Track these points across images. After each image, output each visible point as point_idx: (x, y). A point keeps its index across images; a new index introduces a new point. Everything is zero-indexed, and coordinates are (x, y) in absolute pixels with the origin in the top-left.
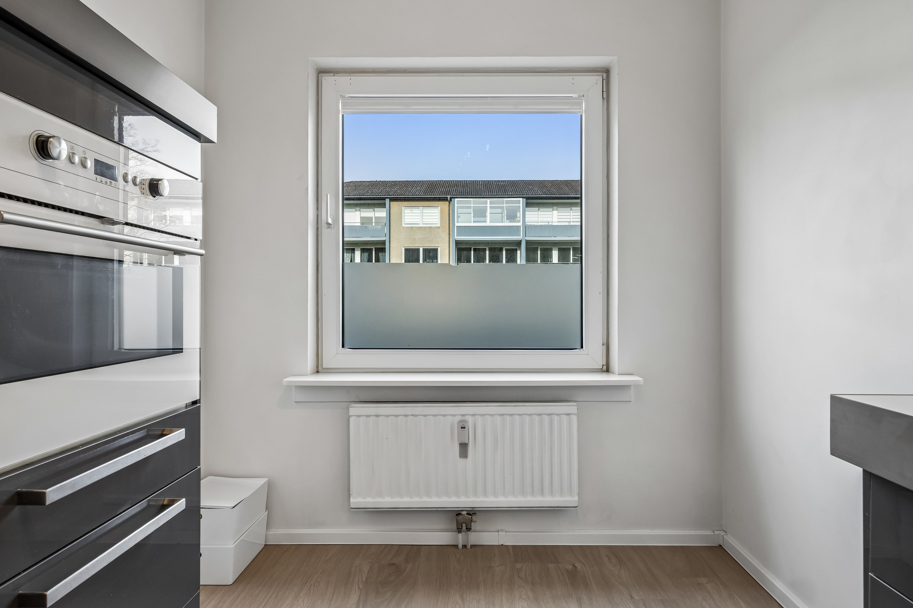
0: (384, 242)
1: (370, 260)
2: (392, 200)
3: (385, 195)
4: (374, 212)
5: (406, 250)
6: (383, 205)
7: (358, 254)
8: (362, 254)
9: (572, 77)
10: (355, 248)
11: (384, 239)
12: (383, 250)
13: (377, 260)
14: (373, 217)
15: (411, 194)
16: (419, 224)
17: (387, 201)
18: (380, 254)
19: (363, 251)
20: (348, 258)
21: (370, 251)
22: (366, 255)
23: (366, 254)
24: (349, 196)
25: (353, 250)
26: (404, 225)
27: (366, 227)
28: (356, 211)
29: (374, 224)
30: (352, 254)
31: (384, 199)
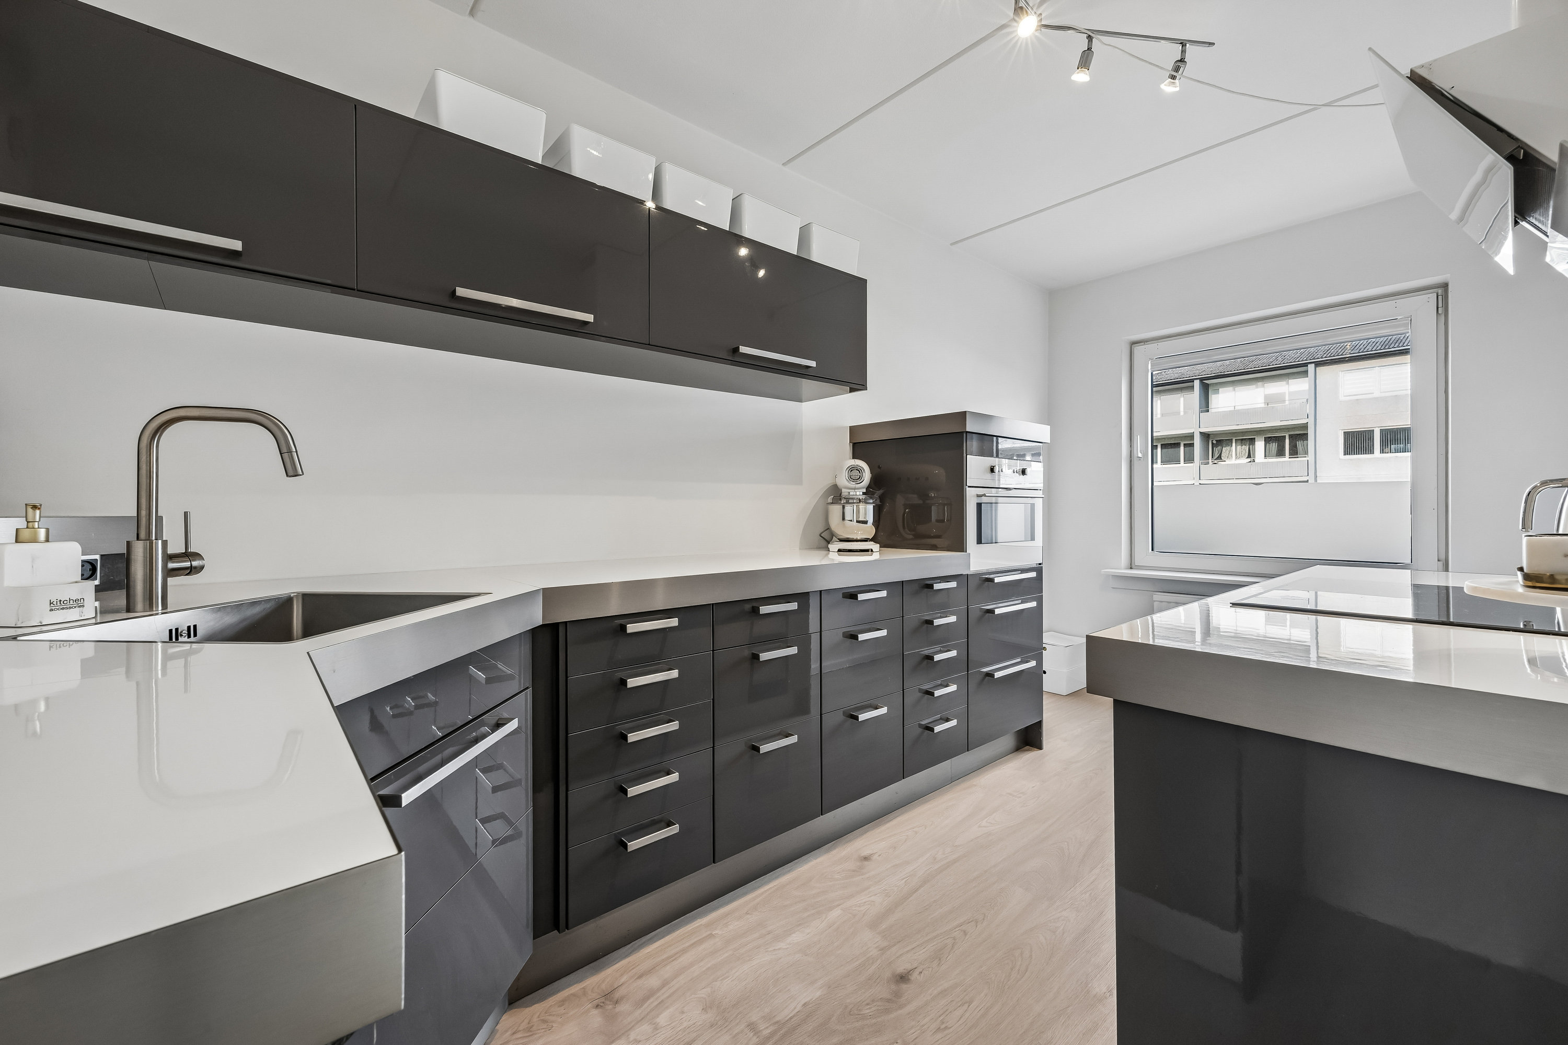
0: (1305, 426)
1: (1281, 453)
2: (1318, 364)
3: (1306, 360)
4: (1287, 386)
5: (1347, 434)
6: (1306, 373)
7: (1260, 445)
8: (1268, 444)
9: (1395, 301)
10: (1255, 438)
11: (1304, 421)
12: (1304, 437)
13: (1294, 452)
14: (1285, 393)
15: (1357, 351)
16: (1373, 393)
17: (1311, 368)
18: (1299, 444)
19: (1268, 440)
20: (1244, 451)
21: (1280, 440)
22: (1274, 446)
23: (1274, 444)
24: (1244, 369)
25: (1252, 441)
26: (1342, 398)
27: (1273, 407)
28: (1257, 388)
29: (1287, 403)
30: (1251, 446)
31: (1306, 365)
